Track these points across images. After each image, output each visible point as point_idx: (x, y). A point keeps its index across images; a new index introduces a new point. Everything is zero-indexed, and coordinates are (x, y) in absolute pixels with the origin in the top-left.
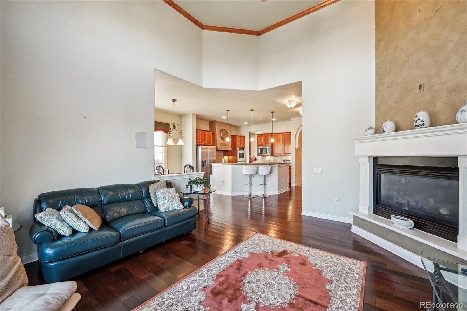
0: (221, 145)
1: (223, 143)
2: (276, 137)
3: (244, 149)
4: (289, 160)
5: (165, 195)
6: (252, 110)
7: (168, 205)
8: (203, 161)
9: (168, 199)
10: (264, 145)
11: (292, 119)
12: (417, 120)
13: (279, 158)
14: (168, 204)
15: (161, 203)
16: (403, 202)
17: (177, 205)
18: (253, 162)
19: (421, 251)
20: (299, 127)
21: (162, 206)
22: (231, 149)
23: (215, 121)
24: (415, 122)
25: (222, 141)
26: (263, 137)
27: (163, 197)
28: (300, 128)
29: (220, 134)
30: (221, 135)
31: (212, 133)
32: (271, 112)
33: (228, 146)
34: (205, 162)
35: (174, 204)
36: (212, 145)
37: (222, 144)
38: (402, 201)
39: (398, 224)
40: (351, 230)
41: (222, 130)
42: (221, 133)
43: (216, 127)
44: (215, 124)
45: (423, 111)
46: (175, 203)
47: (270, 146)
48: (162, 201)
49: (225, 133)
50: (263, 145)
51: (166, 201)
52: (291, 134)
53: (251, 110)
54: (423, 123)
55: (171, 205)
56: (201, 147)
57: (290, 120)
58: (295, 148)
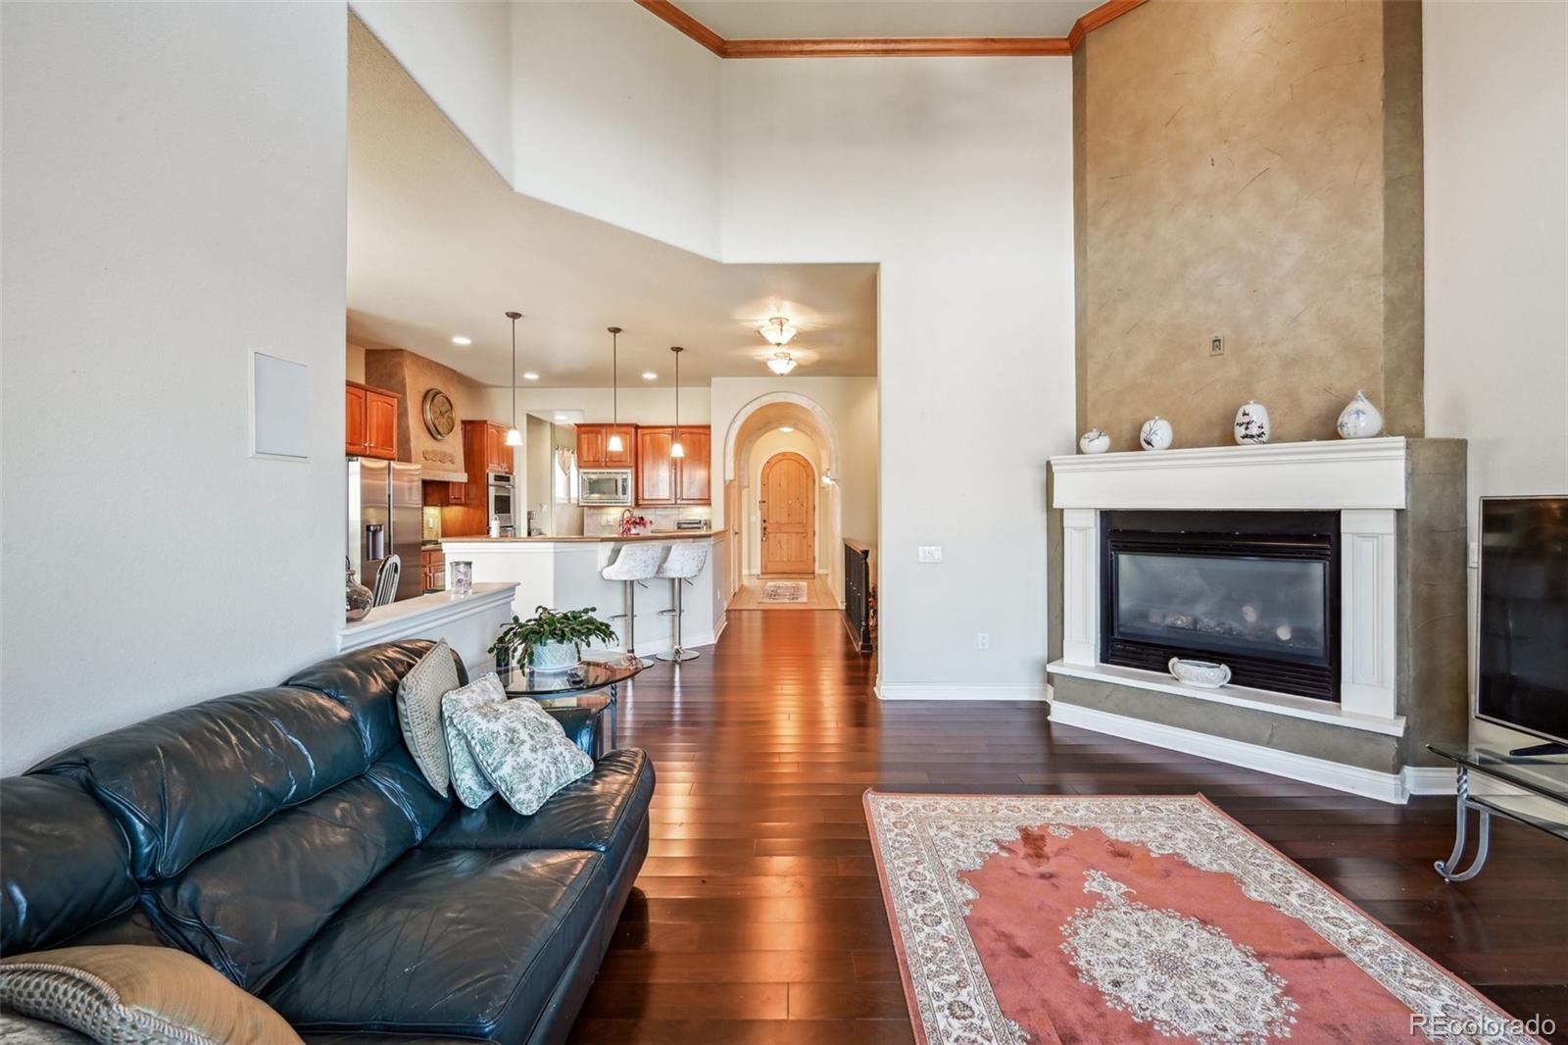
0: (426, 459)
1: (433, 451)
2: (651, 440)
3: (511, 477)
4: (700, 522)
5: (503, 719)
6: (616, 331)
7: (541, 771)
8: (368, 528)
9: (529, 742)
10: (607, 467)
11: (714, 380)
12: (1248, 423)
13: (658, 513)
14: (541, 763)
15: (505, 770)
16: (1179, 622)
17: (571, 763)
18: (633, 531)
19: (1267, 735)
20: (735, 412)
21: (523, 786)
22: (463, 478)
23: (399, 352)
24: (1244, 426)
25: (434, 441)
26: (600, 437)
27: (502, 732)
28: (740, 415)
29: (423, 411)
30: (429, 416)
31: (396, 400)
32: (673, 349)
33: (452, 462)
34: (375, 533)
35: (560, 759)
36: (396, 456)
37: (432, 456)
38: (1177, 620)
39: (1198, 680)
40: (1049, 718)
41: (429, 395)
42: (428, 407)
43: (407, 381)
44: (401, 365)
45: (1255, 403)
46: (562, 749)
47: (629, 471)
48: (508, 758)
49: (444, 409)
50: (600, 467)
51: (526, 753)
52: (710, 434)
53: (609, 329)
54: (1263, 430)
55: (551, 766)
56: (363, 467)
57: (709, 384)
58: (725, 481)
